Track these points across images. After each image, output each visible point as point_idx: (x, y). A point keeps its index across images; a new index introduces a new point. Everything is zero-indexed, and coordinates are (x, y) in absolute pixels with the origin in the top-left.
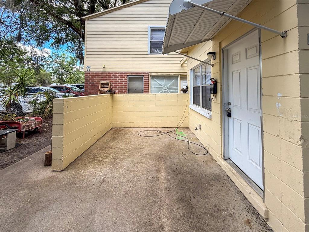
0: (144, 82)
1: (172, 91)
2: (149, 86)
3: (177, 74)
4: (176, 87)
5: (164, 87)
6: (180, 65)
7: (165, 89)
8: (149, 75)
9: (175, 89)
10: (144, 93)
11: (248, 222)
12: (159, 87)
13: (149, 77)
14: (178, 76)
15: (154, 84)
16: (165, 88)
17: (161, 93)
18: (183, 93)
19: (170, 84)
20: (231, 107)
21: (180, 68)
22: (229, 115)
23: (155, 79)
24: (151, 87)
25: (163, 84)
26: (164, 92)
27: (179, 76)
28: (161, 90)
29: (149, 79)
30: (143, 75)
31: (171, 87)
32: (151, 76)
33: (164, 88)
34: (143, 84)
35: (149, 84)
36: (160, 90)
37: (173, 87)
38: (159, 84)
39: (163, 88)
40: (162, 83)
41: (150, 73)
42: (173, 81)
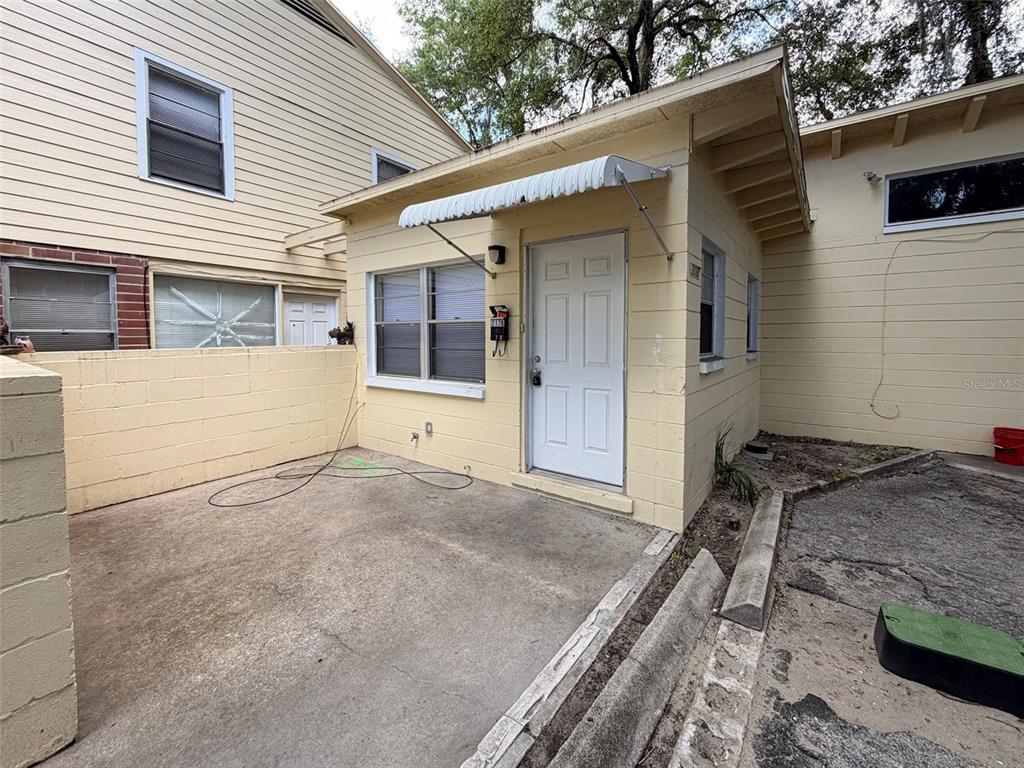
0: (120, 298)
1: (251, 337)
2: (147, 316)
3: (271, 279)
4: (267, 325)
5: (219, 322)
6: (282, 248)
7: (225, 333)
8: (146, 268)
9: (261, 332)
10: (121, 348)
11: (619, 529)
12: (194, 322)
13: (146, 281)
14: (273, 288)
15: (173, 310)
16: (223, 329)
17: (206, 345)
18: (339, 343)
19: (244, 313)
20: (540, 366)
21: (283, 257)
22: (537, 381)
23: (174, 290)
24: (157, 322)
25: (217, 315)
26: (219, 343)
27: (280, 287)
28: (207, 336)
29: (146, 290)
30: (115, 269)
31: (247, 324)
32: (155, 276)
33: (219, 327)
34: (114, 311)
35: (146, 307)
36: (199, 334)
37: (255, 324)
38: (196, 311)
39: (213, 327)
40: (212, 308)
41: (150, 263)
42: (257, 302)
